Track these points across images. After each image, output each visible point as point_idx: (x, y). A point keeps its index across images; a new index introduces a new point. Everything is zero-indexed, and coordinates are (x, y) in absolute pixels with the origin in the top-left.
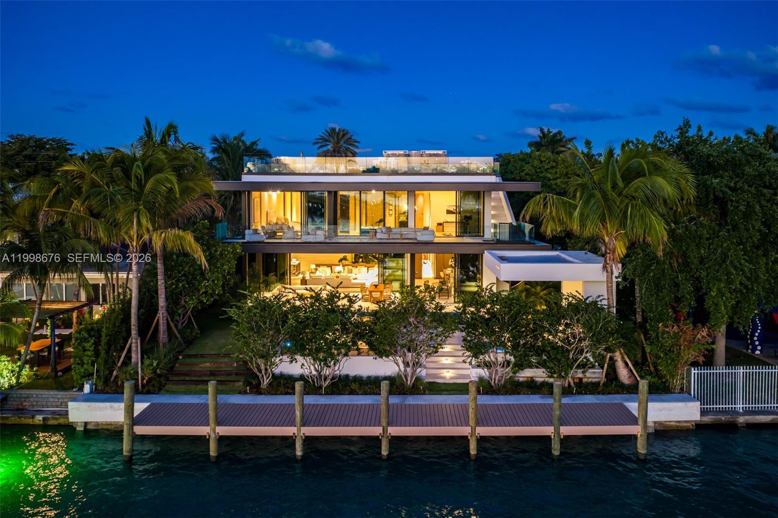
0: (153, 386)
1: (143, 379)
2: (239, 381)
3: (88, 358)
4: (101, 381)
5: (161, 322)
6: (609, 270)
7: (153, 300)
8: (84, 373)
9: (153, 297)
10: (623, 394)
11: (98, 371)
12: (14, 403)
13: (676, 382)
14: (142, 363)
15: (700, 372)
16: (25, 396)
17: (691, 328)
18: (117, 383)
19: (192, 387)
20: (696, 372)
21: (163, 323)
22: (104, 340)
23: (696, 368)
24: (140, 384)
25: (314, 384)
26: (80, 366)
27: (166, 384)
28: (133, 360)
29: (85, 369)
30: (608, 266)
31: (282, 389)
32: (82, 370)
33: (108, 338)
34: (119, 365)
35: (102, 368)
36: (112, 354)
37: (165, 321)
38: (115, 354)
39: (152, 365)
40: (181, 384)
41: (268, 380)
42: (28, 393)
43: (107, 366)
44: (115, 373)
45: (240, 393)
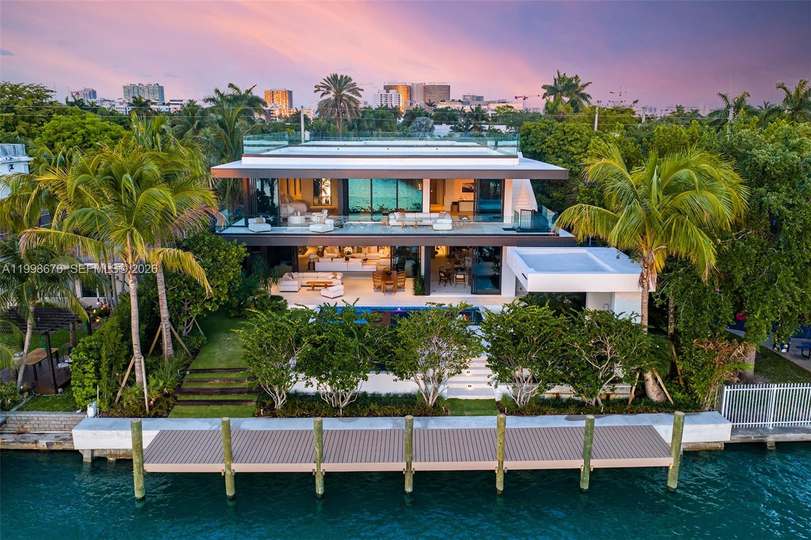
0: (161, 408)
1: (150, 401)
2: (251, 401)
3: (88, 380)
4: (104, 403)
5: (164, 334)
6: (646, 286)
7: (154, 309)
8: (87, 395)
9: (153, 305)
10: (652, 413)
11: (100, 393)
12: (15, 426)
13: (707, 399)
14: (148, 383)
15: (732, 390)
16: (26, 418)
17: (727, 345)
18: (122, 405)
19: (203, 408)
20: (729, 390)
21: (167, 335)
22: (105, 362)
23: (729, 387)
24: (147, 406)
25: (331, 405)
26: (81, 389)
27: (174, 404)
28: (137, 379)
29: (87, 392)
30: (644, 281)
31: (297, 411)
32: (84, 393)
33: (109, 359)
34: (123, 385)
35: (105, 390)
36: (115, 375)
37: (169, 333)
38: (117, 374)
39: (157, 385)
40: (191, 405)
41: (282, 401)
42: (28, 415)
43: (110, 388)
44: (119, 394)
45: (254, 416)
